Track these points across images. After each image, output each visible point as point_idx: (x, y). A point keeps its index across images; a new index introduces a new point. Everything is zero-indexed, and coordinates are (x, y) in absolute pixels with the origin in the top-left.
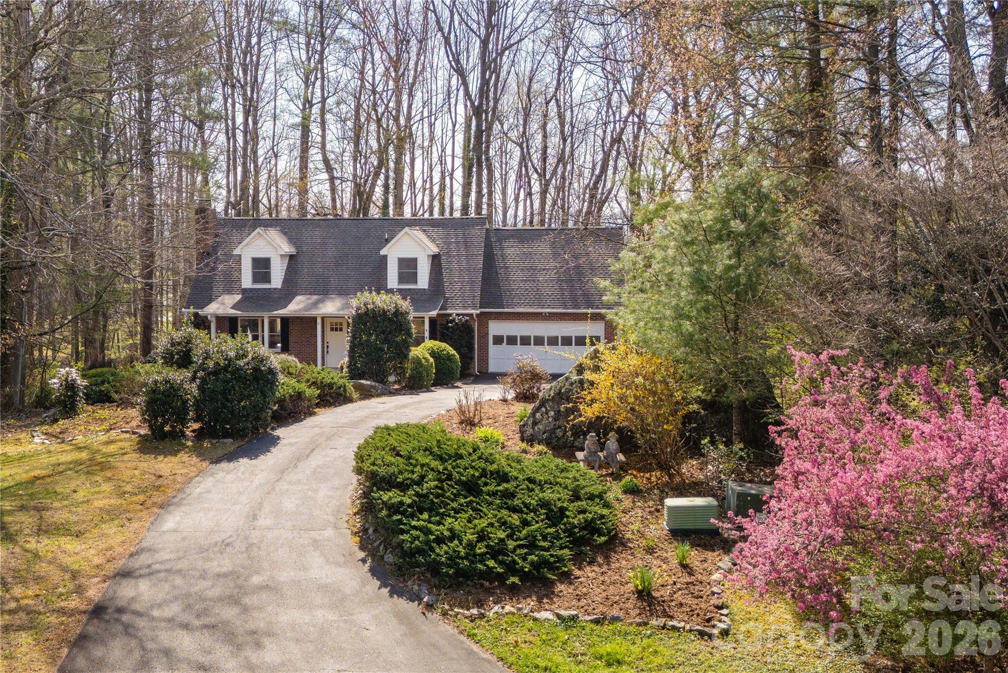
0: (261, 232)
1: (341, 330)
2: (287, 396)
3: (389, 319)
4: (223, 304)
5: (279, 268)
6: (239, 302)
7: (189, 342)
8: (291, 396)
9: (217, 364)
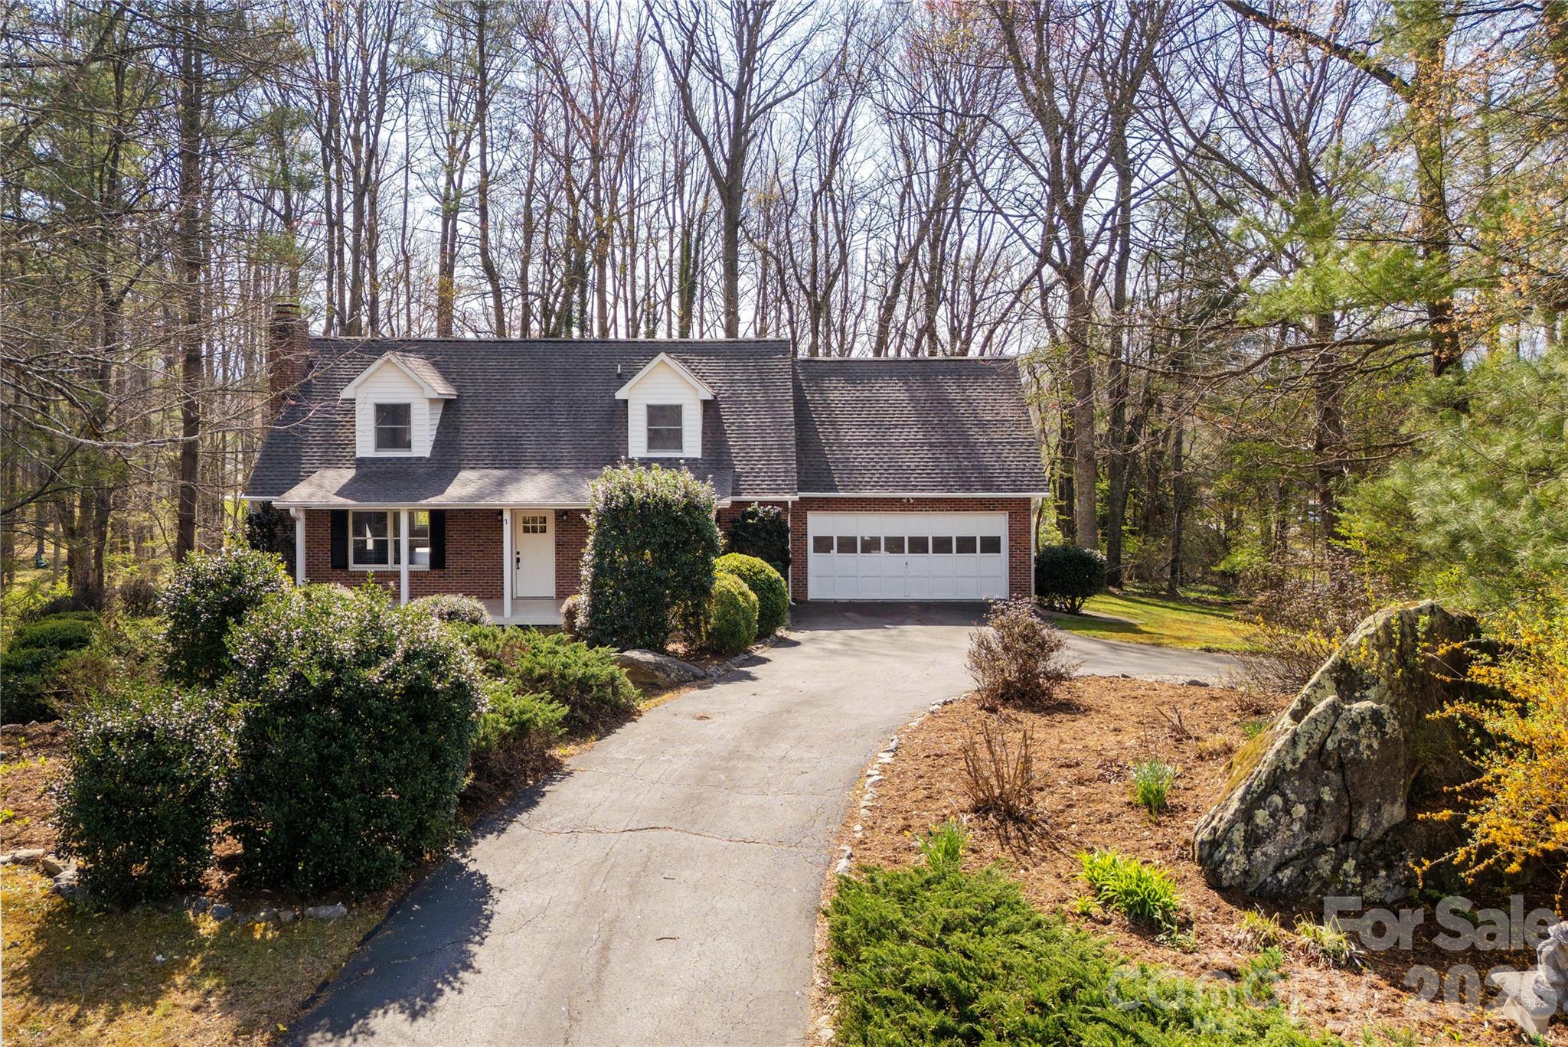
0: (394, 360)
1: (544, 530)
2: (494, 737)
3: (675, 519)
4: (320, 486)
5: (428, 422)
6: (353, 481)
7: (237, 580)
8: (504, 736)
9: (298, 679)
